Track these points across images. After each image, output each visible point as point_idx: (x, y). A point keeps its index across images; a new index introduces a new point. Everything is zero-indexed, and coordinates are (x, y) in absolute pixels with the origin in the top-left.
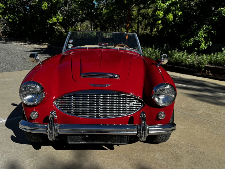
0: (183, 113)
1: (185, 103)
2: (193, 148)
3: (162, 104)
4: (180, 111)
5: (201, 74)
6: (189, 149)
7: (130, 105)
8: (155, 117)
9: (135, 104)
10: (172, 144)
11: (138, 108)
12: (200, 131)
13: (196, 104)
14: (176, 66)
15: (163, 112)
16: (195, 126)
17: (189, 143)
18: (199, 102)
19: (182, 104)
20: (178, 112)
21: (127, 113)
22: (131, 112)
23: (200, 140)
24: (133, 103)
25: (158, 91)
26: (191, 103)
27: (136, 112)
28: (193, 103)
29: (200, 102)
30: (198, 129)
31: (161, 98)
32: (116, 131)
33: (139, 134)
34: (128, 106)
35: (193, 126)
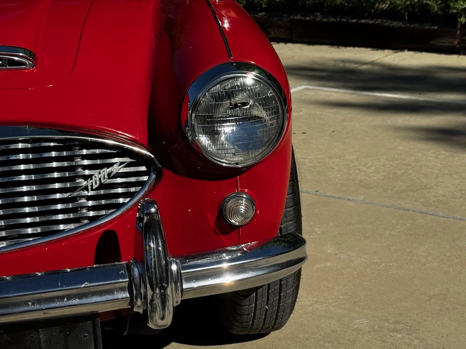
0: (372, 204)
1: (383, 166)
2: (400, 336)
3: (229, 159)
4: (361, 198)
5: (456, 42)
6: (384, 341)
7: (94, 182)
8: (212, 219)
9: (118, 175)
10: (313, 333)
11: (133, 189)
12: (435, 265)
13: (430, 164)
14: (354, 21)
15: (246, 193)
16: (416, 248)
17: (384, 320)
18: (442, 152)
19: (369, 168)
20: (352, 204)
21: (86, 221)
22: (103, 212)
23: (433, 300)
24: (106, 171)
25: (205, 98)
26: (407, 162)
27: (124, 209)
28: (417, 161)
29: (447, 154)
30: (430, 258)
31: (227, 129)
32: (33, 304)
33: (139, 302)
34: (86, 188)
35: (408, 250)
